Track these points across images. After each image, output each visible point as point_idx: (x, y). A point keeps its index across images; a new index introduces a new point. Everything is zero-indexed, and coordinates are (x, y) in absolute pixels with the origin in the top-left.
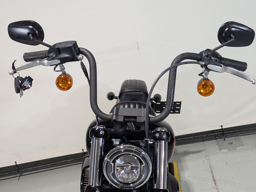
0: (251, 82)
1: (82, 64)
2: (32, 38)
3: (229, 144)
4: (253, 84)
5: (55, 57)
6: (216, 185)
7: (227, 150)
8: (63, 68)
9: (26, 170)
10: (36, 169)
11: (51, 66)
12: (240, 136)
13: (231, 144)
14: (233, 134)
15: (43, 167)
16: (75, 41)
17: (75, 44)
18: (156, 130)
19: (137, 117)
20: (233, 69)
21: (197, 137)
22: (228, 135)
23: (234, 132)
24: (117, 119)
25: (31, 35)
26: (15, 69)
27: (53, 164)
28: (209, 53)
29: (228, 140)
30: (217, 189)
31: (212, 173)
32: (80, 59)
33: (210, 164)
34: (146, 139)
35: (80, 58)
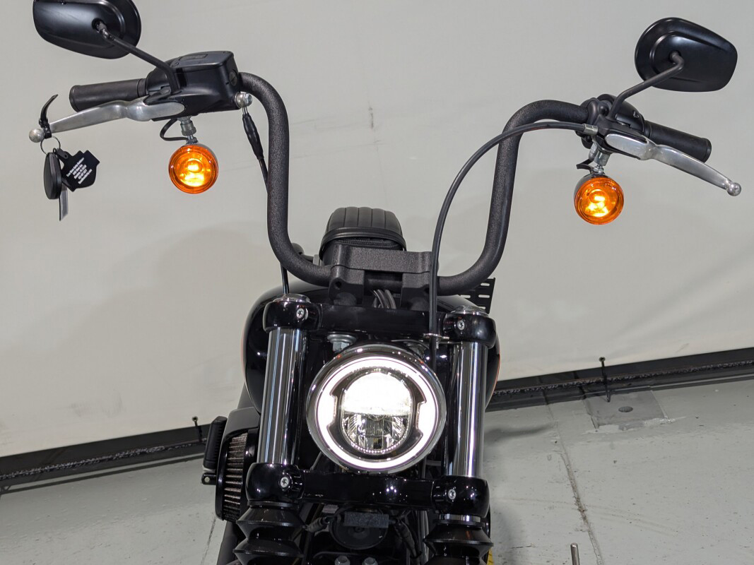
0: (726, 191)
1: (247, 119)
2: (106, 33)
3: (622, 411)
4: (731, 194)
5: (168, 96)
6: (587, 522)
7: (617, 427)
8: (191, 129)
9: (22, 475)
10: (53, 473)
11: (155, 120)
12: (651, 391)
13: (627, 411)
14: (633, 384)
15: (74, 466)
16: (229, 52)
17: (229, 59)
18: (457, 313)
19: (404, 275)
20: (675, 152)
21: (530, 389)
22: (619, 385)
23: (637, 378)
24: (345, 278)
25: (102, 26)
26: (48, 126)
27: (104, 458)
28: (610, 106)
29: (619, 400)
30: (590, 532)
31: (574, 488)
32: (242, 104)
33: (568, 466)
34: (430, 334)
35: (242, 100)
